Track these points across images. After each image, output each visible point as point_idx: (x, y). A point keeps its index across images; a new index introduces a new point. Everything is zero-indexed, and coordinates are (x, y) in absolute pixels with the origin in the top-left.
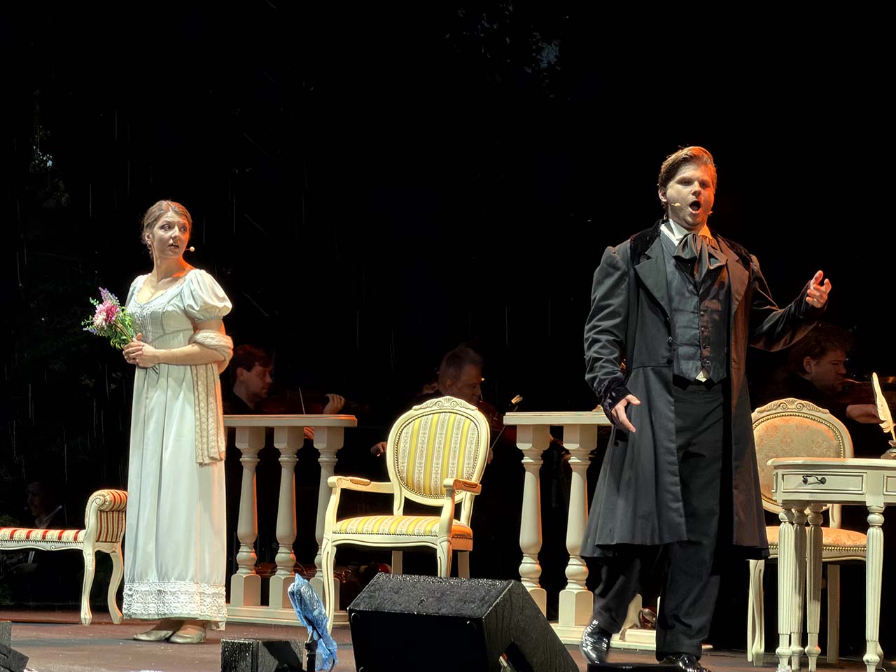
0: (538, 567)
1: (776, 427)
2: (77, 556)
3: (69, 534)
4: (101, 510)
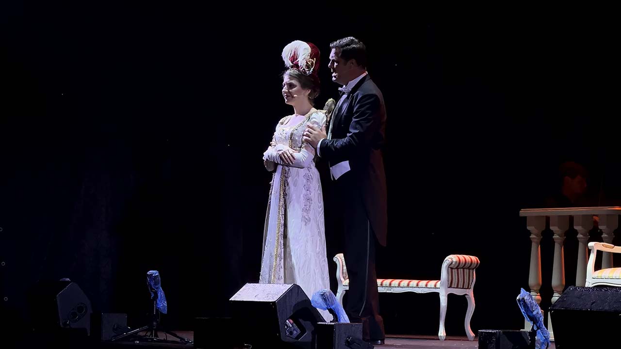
3: (432, 283)
4: (451, 267)
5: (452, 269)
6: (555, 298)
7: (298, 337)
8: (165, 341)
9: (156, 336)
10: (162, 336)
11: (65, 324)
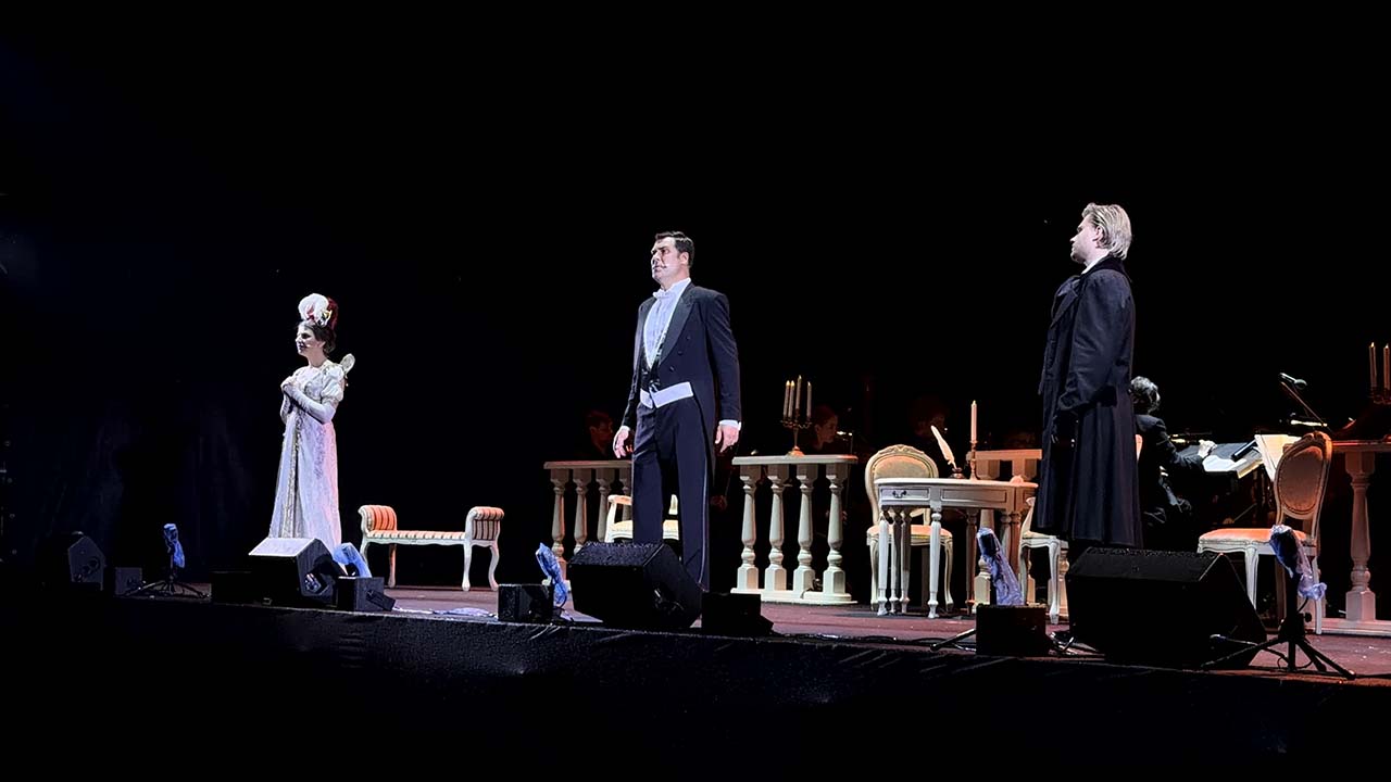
0: (753, 554)
1: (891, 464)
2: (460, 548)
3: (456, 535)
4: (475, 520)
5: (477, 521)
6: (578, 549)
7: (320, 591)
8: (182, 595)
9: (173, 590)
10: (179, 590)
11: (76, 578)
